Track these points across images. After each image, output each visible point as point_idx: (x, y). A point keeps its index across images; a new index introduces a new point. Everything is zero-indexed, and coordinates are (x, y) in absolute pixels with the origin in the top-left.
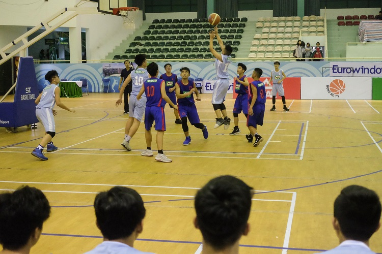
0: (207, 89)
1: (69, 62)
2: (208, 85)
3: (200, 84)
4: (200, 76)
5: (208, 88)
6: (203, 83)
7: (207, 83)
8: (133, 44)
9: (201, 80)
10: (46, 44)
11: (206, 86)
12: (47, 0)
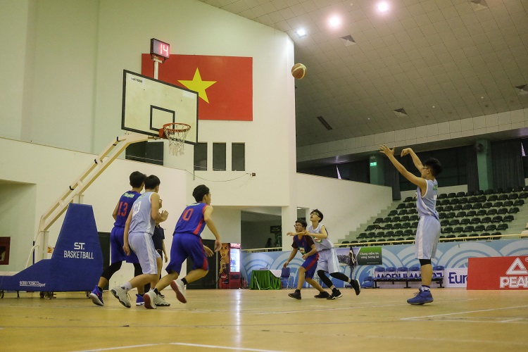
0: (451, 282)
1: (281, 250)
2: (452, 275)
3: (441, 274)
4: (441, 263)
5: (453, 280)
6: (446, 273)
7: (450, 274)
8: (370, 228)
9: (442, 268)
10: (271, 232)
11: (450, 278)
12: (254, 175)
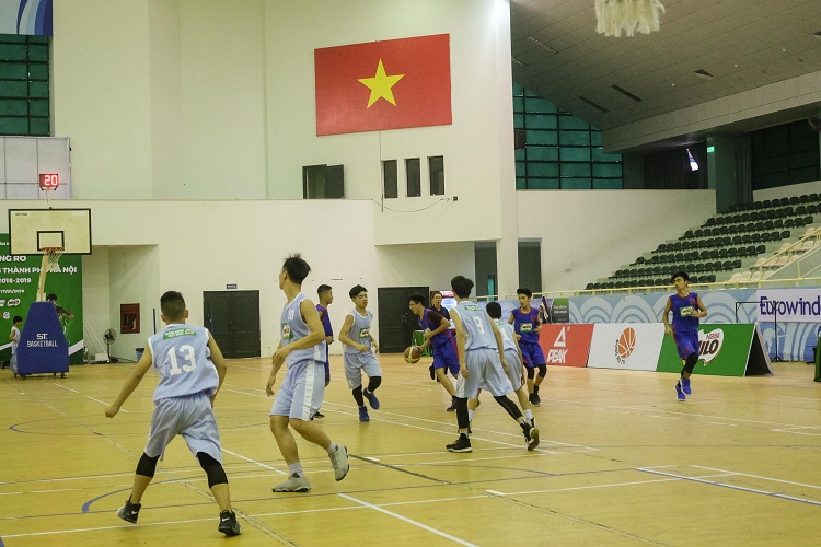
12: (456, 199)
